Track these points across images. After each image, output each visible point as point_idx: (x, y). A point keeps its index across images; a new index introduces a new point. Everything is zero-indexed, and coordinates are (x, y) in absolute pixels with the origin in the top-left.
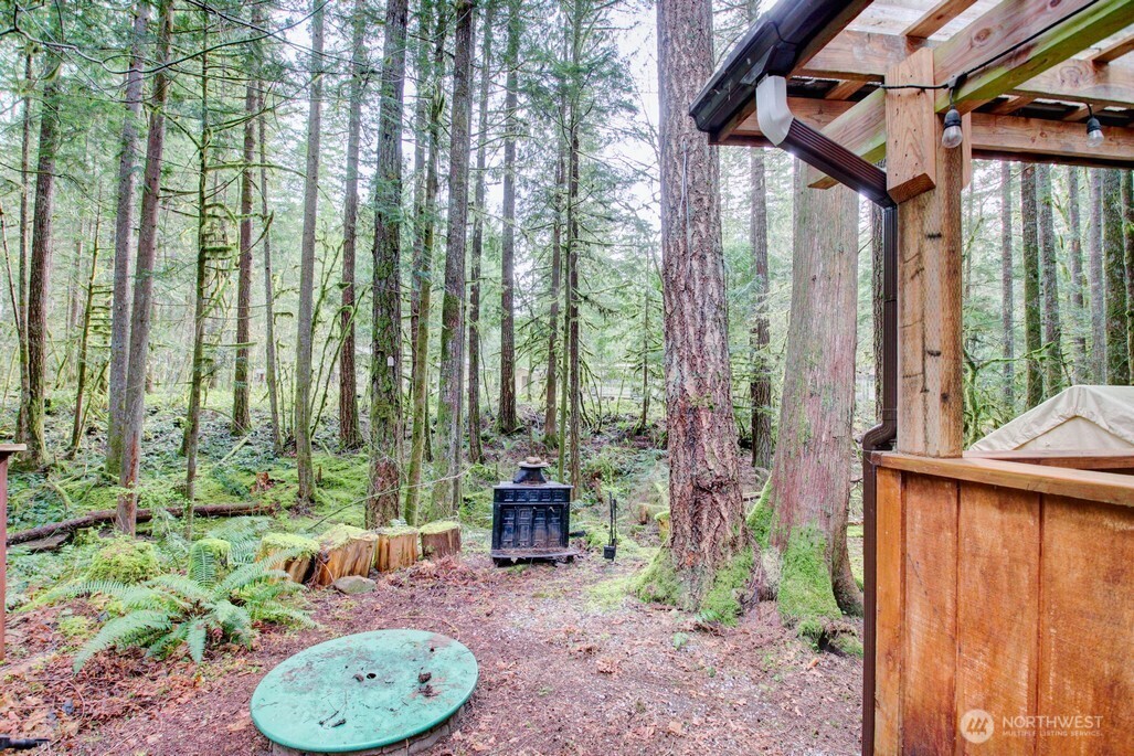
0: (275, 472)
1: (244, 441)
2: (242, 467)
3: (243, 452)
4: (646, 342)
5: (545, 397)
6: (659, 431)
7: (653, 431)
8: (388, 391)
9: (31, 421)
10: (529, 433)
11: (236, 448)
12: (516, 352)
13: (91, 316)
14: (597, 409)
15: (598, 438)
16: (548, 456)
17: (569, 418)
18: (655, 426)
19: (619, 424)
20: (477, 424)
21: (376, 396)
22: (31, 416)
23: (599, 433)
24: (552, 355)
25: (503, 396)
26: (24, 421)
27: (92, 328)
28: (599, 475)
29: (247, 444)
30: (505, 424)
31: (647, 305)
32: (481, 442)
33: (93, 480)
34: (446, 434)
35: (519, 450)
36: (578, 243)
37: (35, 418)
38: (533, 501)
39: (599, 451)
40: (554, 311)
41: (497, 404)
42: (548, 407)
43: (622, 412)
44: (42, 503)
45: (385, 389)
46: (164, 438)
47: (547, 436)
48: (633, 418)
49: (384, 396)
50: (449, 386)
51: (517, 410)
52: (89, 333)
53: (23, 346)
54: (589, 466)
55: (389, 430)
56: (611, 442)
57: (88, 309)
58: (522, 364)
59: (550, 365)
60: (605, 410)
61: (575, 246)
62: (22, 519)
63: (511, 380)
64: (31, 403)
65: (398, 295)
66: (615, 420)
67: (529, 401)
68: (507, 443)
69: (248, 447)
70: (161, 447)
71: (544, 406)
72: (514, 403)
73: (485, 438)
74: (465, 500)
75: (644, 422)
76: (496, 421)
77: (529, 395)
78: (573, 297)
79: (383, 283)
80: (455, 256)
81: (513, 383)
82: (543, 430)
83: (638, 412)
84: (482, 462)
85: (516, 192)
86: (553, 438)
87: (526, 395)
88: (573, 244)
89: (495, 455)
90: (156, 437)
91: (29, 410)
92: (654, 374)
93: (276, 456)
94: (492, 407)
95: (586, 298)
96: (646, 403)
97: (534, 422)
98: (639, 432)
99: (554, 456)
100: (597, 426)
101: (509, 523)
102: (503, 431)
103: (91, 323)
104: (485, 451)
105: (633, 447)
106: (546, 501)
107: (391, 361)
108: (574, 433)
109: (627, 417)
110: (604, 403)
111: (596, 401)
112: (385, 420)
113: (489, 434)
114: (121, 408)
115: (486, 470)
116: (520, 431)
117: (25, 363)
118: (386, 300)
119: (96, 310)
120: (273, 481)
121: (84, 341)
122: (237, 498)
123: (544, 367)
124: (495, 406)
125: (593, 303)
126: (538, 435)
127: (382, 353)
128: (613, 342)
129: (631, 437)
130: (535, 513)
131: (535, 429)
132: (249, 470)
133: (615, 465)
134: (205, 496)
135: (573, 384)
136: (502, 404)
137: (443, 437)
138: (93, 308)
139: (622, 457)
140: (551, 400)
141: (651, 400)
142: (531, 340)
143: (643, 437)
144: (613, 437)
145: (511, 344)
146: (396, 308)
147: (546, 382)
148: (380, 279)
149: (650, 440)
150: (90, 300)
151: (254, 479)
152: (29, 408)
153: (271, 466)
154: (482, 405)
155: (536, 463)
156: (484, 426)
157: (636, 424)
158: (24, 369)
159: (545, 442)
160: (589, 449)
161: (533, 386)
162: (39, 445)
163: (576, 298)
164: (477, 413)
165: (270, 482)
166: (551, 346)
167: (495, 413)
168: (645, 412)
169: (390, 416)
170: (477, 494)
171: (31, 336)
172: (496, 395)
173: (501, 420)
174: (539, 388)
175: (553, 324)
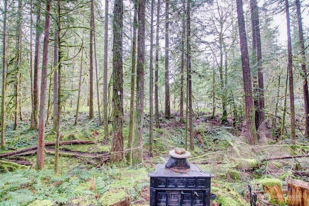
0: (99, 130)
1: (92, 121)
2: (90, 129)
3: (91, 124)
4: (214, 88)
5: (180, 107)
6: (219, 118)
7: (217, 117)
8: (118, 105)
9: (35, 116)
10: (175, 118)
11: (89, 123)
12: (170, 93)
13: (51, 86)
14: (197, 110)
15: (198, 120)
16: (181, 126)
17: (189, 114)
18: (218, 116)
19: (205, 116)
20: (158, 116)
21: (114, 107)
22: (35, 114)
23: (198, 118)
24: (182, 93)
25: (166, 107)
26: (33, 116)
27: (51, 90)
28: (199, 133)
29: (93, 122)
30: (167, 116)
31: (214, 75)
32: (159, 121)
33: (49, 133)
34: (139, 123)
35: (172, 124)
36: (191, 52)
37: (36, 115)
38: (181, 187)
39: (198, 124)
40: (182, 79)
41: (165, 109)
42: (181, 110)
43: (206, 111)
44: (35, 139)
45: (117, 104)
46: (71, 120)
47: (181, 120)
48: (210, 113)
49: (117, 107)
50: (140, 102)
51: (171, 111)
52: (51, 91)
53: (32, 95)
54: (195, 130)
55: (119, 120)
56: (202, 121)
57: (50, 84)
58: (172, 97)
59: (181, 97)
60: (200, 111)
61: (190, 53)
62: (28, 144)
63: (168, 102)
64: (35, 111)
65: (122, 67)
66: (203, 114)
67: (175, 108)
68: (168, 122)
69: (93, 123)
70: (70, 123)
71: (180, 110)
72: (170, 109)
73: (161, 120)
74: (154, 141)
75: (214, 115)
76: (164, 115)
77: (175, 106)
78: (189, 71)
79: (116, 62)
80: (141, 45)
81: (169, 102)
82: (179, 118)
83: (212, 111)
84: (160, 128)
85: (169, 42)
86: (183, 120)
87: (174, 106)
88: (189, 52)
89: (164, 126)
90: (69, 120)
91: (34, 113)
92: (217, 99)
93: (100, 125)
94: (163, 110)
95: (194, 72)
96: (214, 108)
97: (176, 115)
98: (212, 118)
99: (183, 126)
100: (197, 116)
101: (162, 204)
102: (166, 118)
103: (51, 88)
104: (161, 124)
105: (210, 123)
106: (191, 188)
107: (119, 93)
108: (191, 119)
109: (208, 113)
110: (199, 108)
111: (196, 108)
112: (117, 116)
113: (162, 119)
114: (56, 112)
115: (161, 131)
116: (172, 118)
117: (33, 100)
118: (117, 69)
119: (52, 85)
120: (98, 133)
121: (49, 93)
122: (87, 139)
123: (179, 97)
124: (164, 110)
125: (197, 73)
126: (178, 119)
127: (116, 90)
128: (202, 88)
129: (209, 120)
130: (182, 196)
131: (176, 117)
132: (92, 130)
133: (205, 130)
134: (79, 138)
135: (190, 102)
136: (166, 109)
137: (138, 124)
138: (52, 84)
139: (207, 127)
140: (182, 108)
141: (216, 107)
142: (175, 89)
143: (213, 120)
144: (203, 120)
145: (168, 90)
146: (121, 72)
147: (180, 102)
148: (115, 61)
149: (216, 121)
150: (50, 82)
151: (92, 132)
152: (34, 112)
153: (98, 128)
154: (160, 110)
155: (182, 153)
156: (160, 116)
157: (211, 115)
158: (32, 101)
159: (180, 121)
160: (195, 124)
161: (175, 103)
162: (37, 123)
163: (190, 72)
164: (158, 112)
165: (97, 133)
166: (181, 90)
167: (164, 112)
168: (214, 111)
169: (119, 115)
170: (158, 139)
171: (34, 92)
172: (164, 107)
173: (166, 114)
174: (177, 104)
175: (182, 83)
